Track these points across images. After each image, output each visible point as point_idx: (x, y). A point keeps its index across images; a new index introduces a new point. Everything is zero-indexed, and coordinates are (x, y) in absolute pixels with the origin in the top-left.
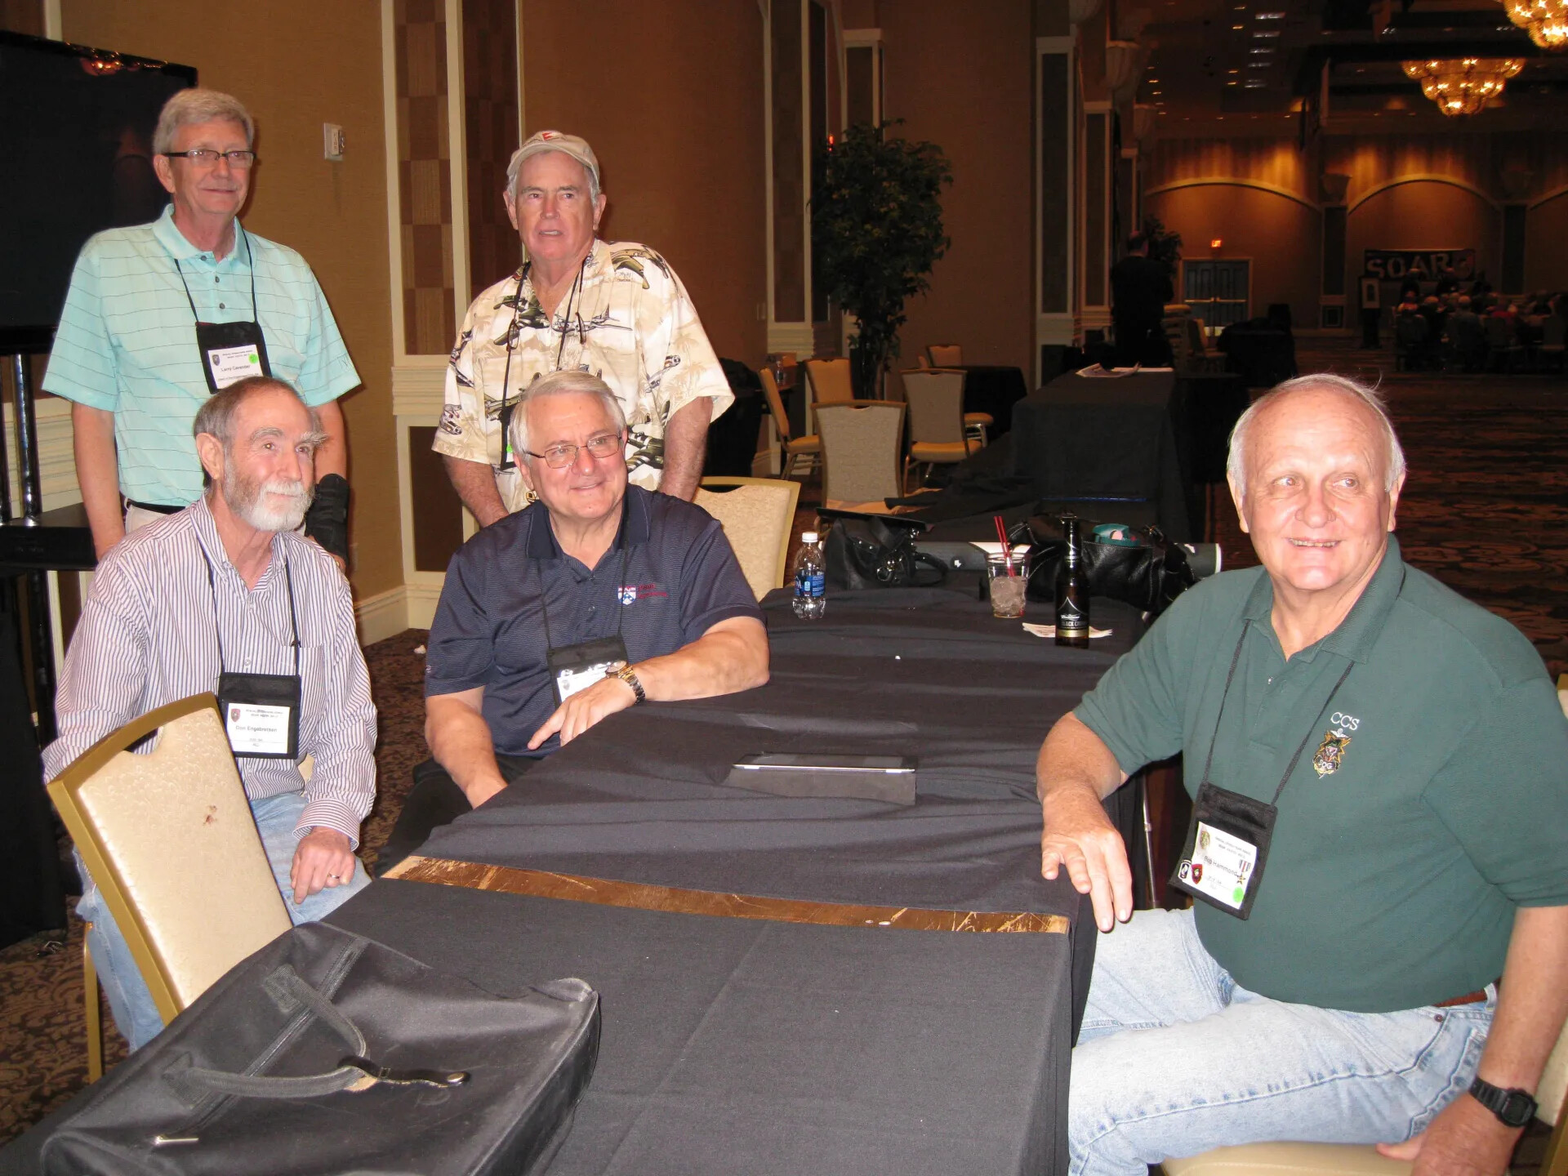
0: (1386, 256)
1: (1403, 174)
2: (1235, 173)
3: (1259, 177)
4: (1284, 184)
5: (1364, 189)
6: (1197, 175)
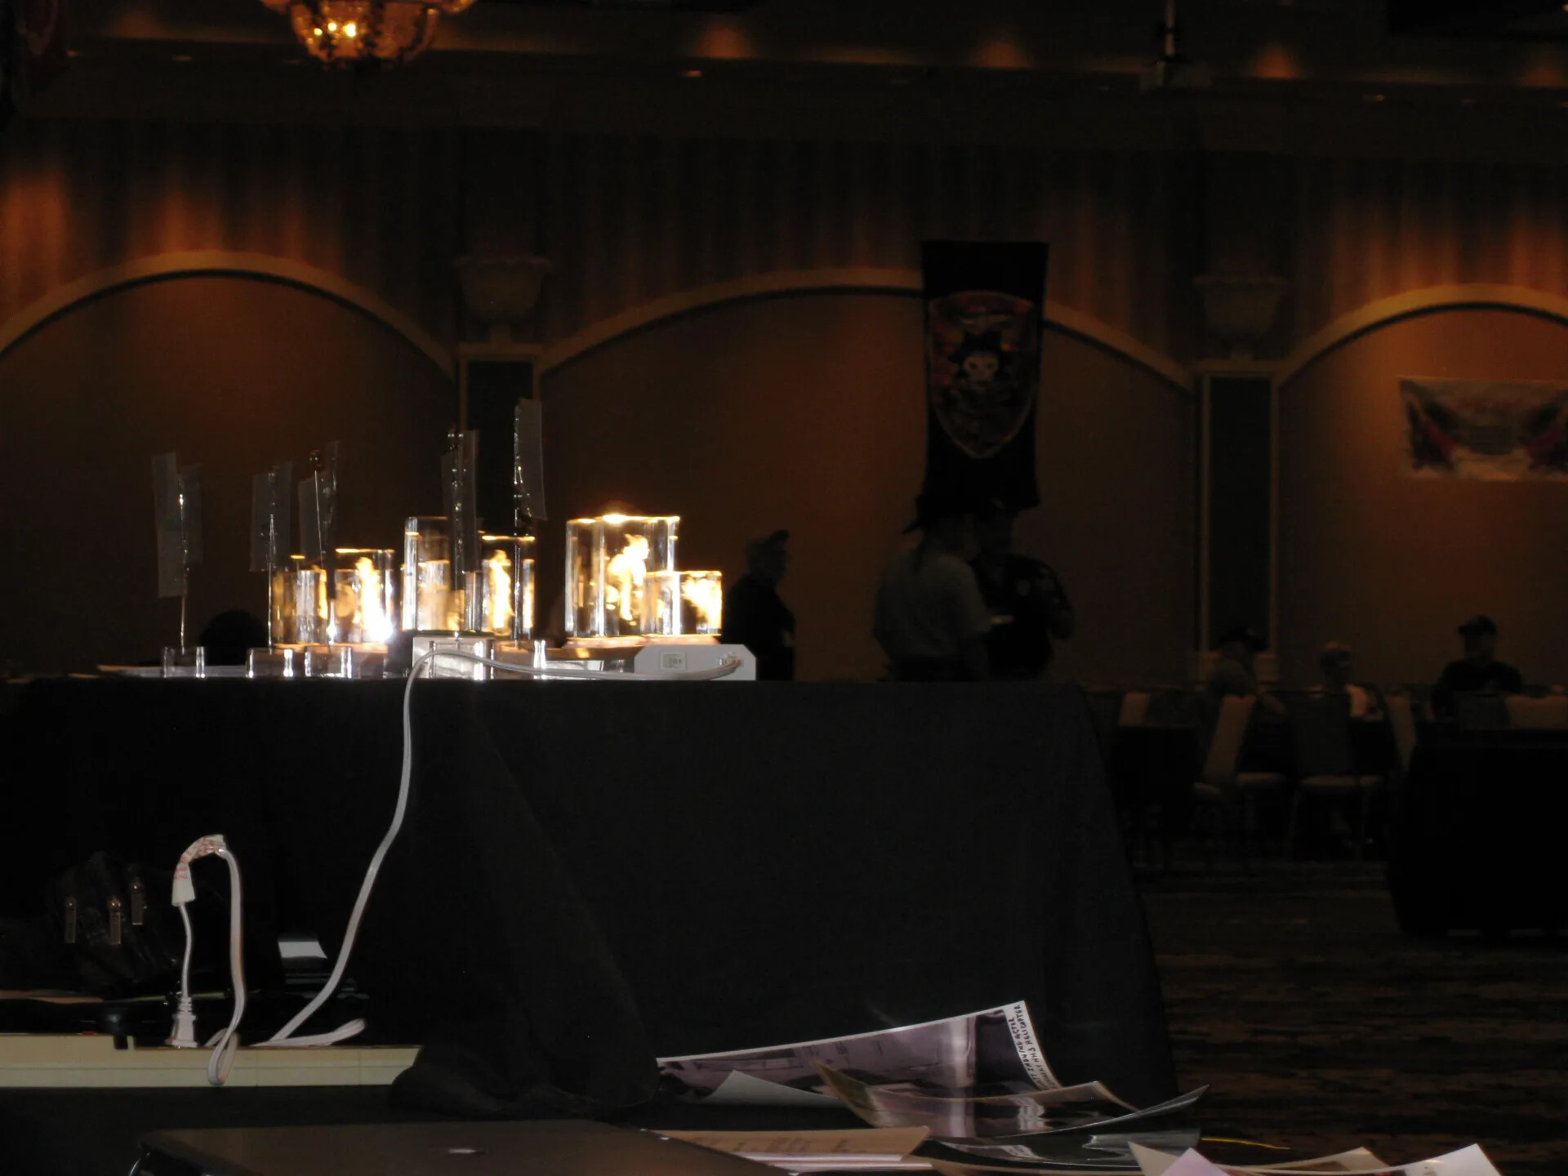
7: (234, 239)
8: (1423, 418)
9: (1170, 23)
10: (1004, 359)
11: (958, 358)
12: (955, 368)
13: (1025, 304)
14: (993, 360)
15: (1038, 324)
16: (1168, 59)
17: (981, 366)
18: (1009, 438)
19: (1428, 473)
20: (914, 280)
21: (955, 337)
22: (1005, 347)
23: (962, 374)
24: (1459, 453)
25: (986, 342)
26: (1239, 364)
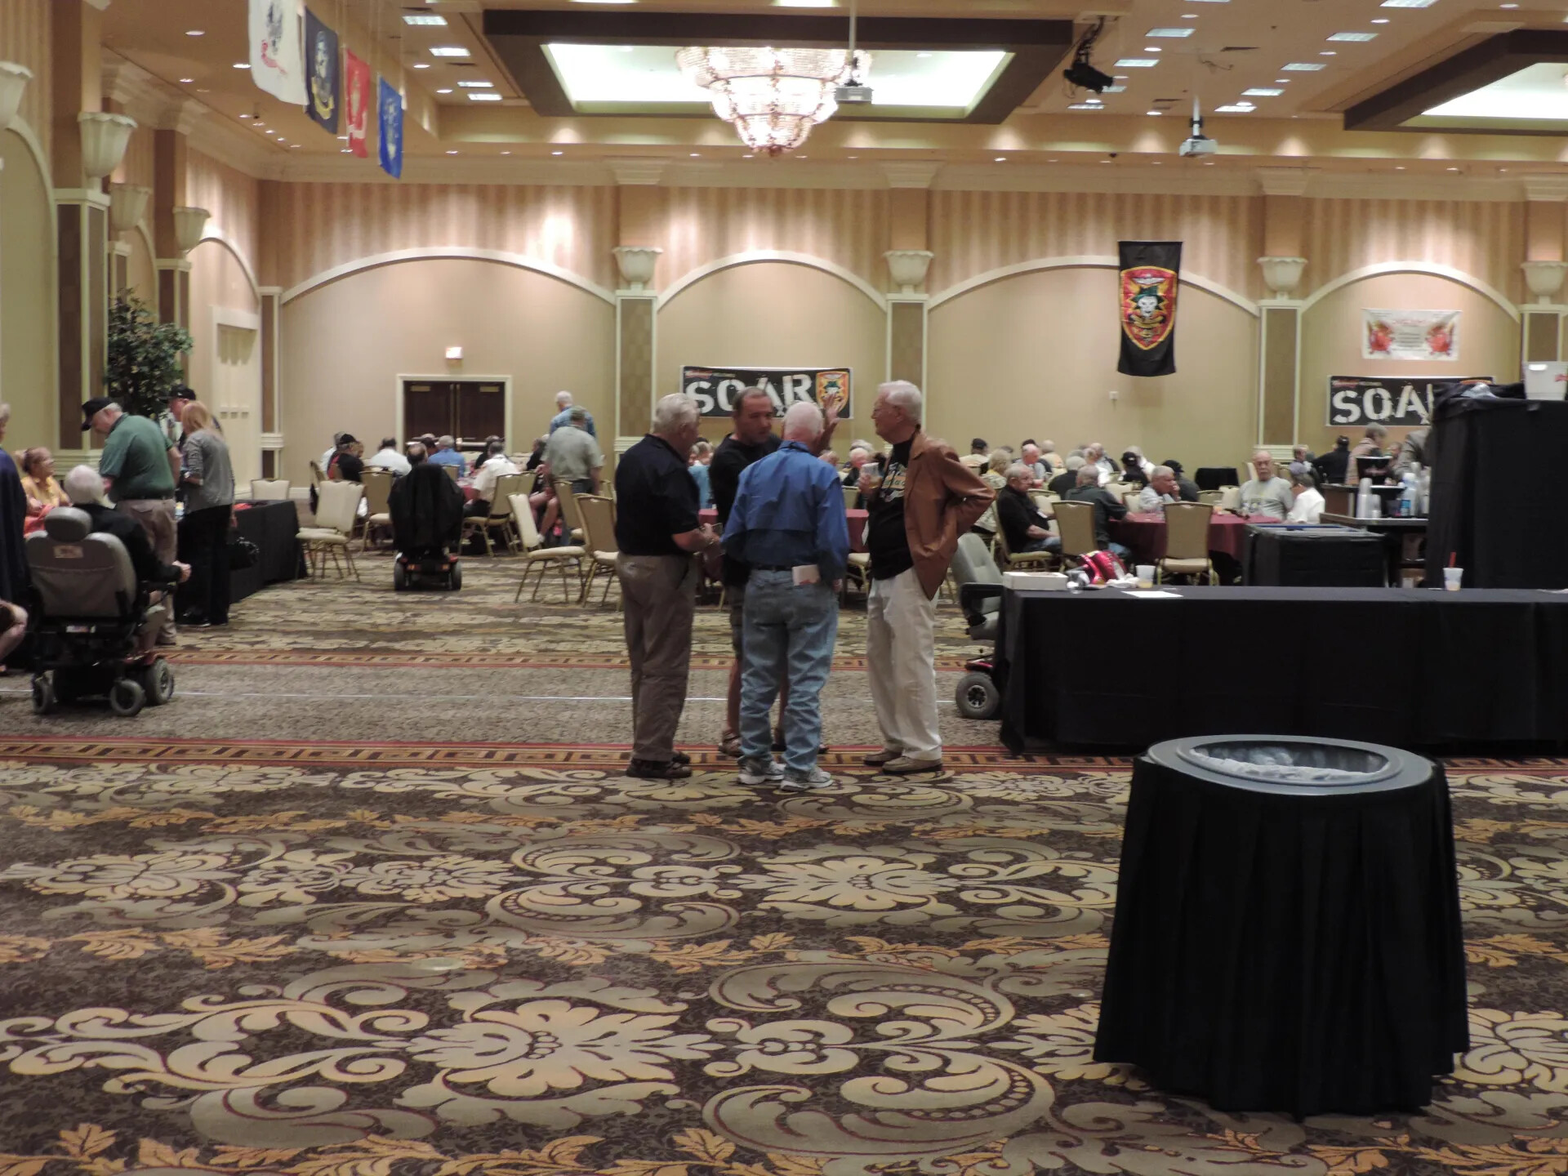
0: (716, 376)
1: (741, 250)
2: (482, 242)
3: (521, 250)
4: (560, 262)
5: (683, 269)
6: (423, 243)
7: (780, 243)
8: (1375, 329)
9: (1196, 118)
10: (1160, 300)
11: (1135, 300)
12: (1134, 304)
13: (1171, 272)
14: (1153, 300)
15: (1176, 281)
16: (1196, 137)
17: (1148, 304)
18: (1161, 339)
19: (1378, 356)
20: (1114, 260)
21: (1134, 289)
22: (1160, 294)
23: (1138, 307)
24: (1392, 346)
25: (1150, 291)
26: (1282, 302)
